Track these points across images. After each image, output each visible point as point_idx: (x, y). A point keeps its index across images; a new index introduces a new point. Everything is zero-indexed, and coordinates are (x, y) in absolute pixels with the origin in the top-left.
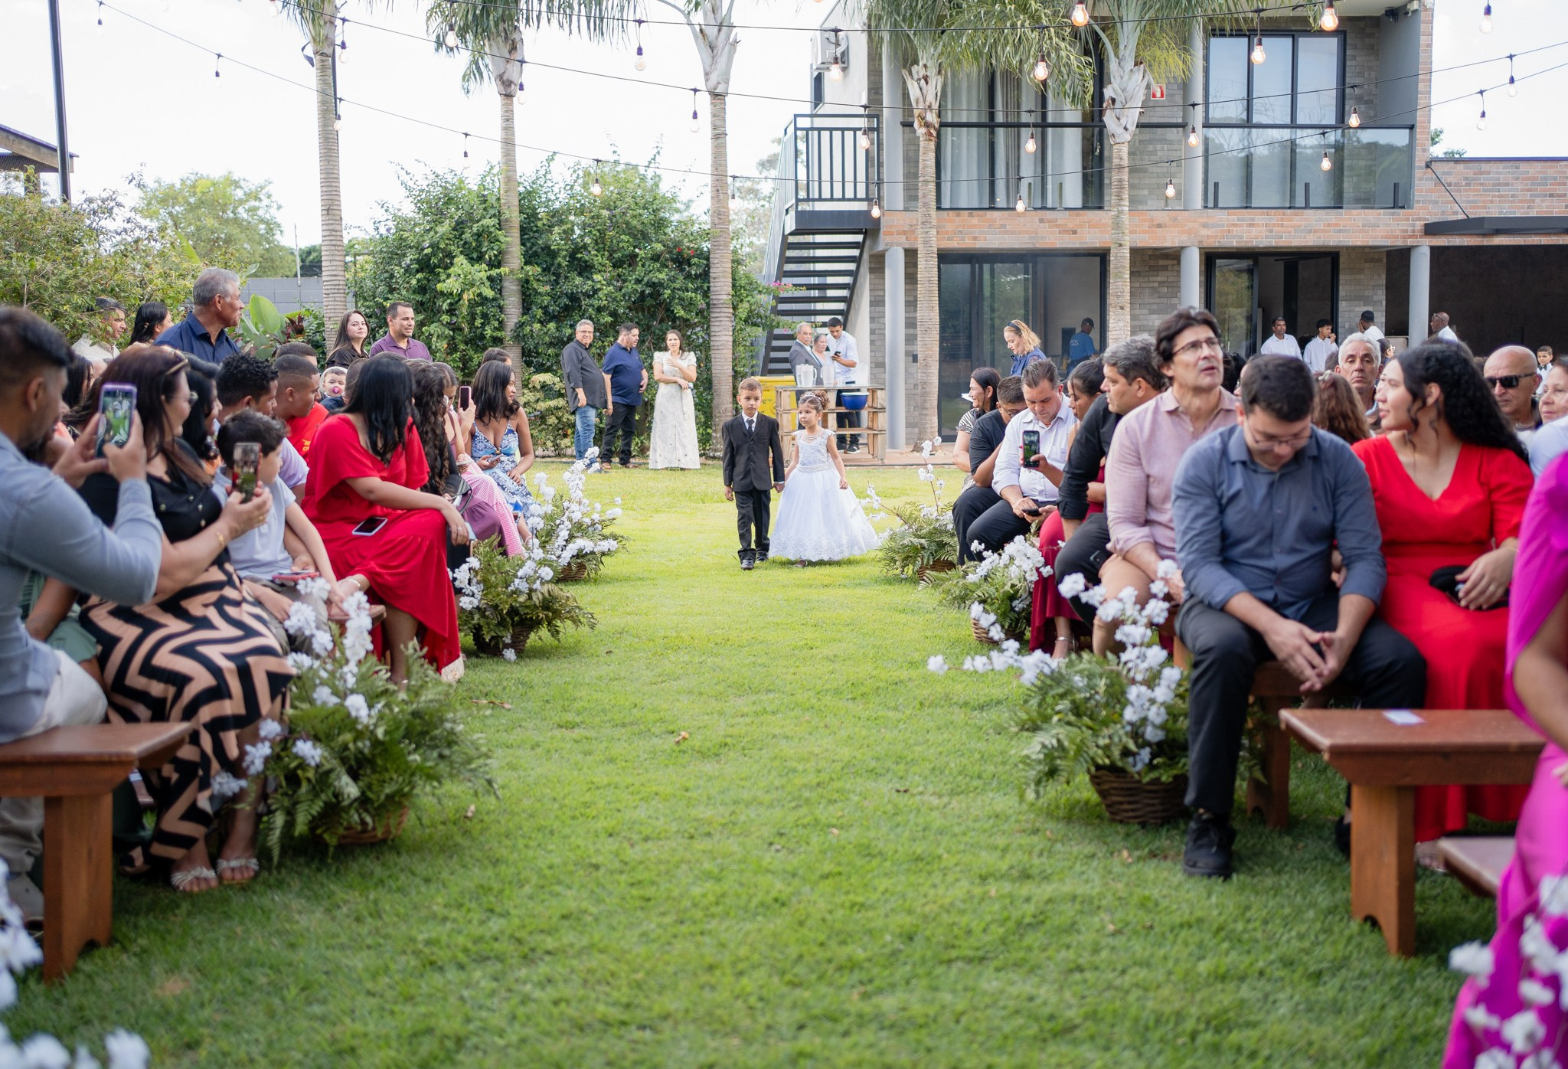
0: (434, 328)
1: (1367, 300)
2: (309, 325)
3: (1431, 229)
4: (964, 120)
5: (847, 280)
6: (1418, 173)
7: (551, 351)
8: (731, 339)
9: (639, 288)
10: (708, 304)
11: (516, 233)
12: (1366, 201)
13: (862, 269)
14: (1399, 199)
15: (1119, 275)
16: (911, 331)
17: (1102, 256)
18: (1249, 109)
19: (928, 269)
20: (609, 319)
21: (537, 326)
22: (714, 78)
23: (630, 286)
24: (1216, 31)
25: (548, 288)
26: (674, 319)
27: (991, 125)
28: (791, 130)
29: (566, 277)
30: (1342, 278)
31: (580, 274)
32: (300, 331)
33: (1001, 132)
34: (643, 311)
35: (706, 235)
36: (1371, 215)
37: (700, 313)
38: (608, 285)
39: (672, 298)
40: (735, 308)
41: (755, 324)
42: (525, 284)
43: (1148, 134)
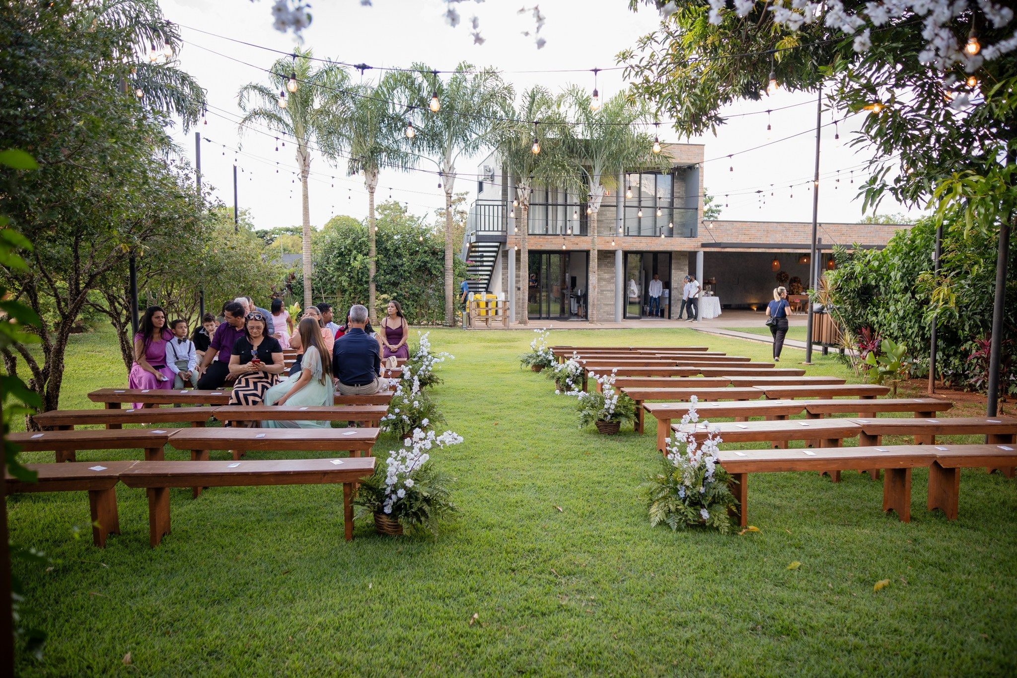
0: (343, 278)
1: (682, 270)
2: (298, 276)
3: (703, 245)
4: (537, 202)
5: (493, 259)
6: (699, 225)
7: (386, 286)
8: (453, 282)
9: (419, 263)
10: (444, 269)
11: (374, 243)
12: (682, 235)
13: (499, 255)
14: (692, 234)
15: (593, 261)
16: (518, 279)
17: (587, 253)
18: (640, 201)
19: (525, 257)
21: (382, 277)
22: (447, 187)
23: (416, 263)
24: (628, 172)
25: (386, 263)
27: (546, 205)
28: (474, 205)
29: (393, 259)
30: (673, 261)
31: (398, 258)
32: (293, 278)
33: (550, 208)
35: (443, 244)
36: (683, 240)
37: (441, 272)
38: (408, 262)
39: (431, 267)
40: (454, 270)
41: (461, 275)
42: (377, 262)
43: (604, 208)
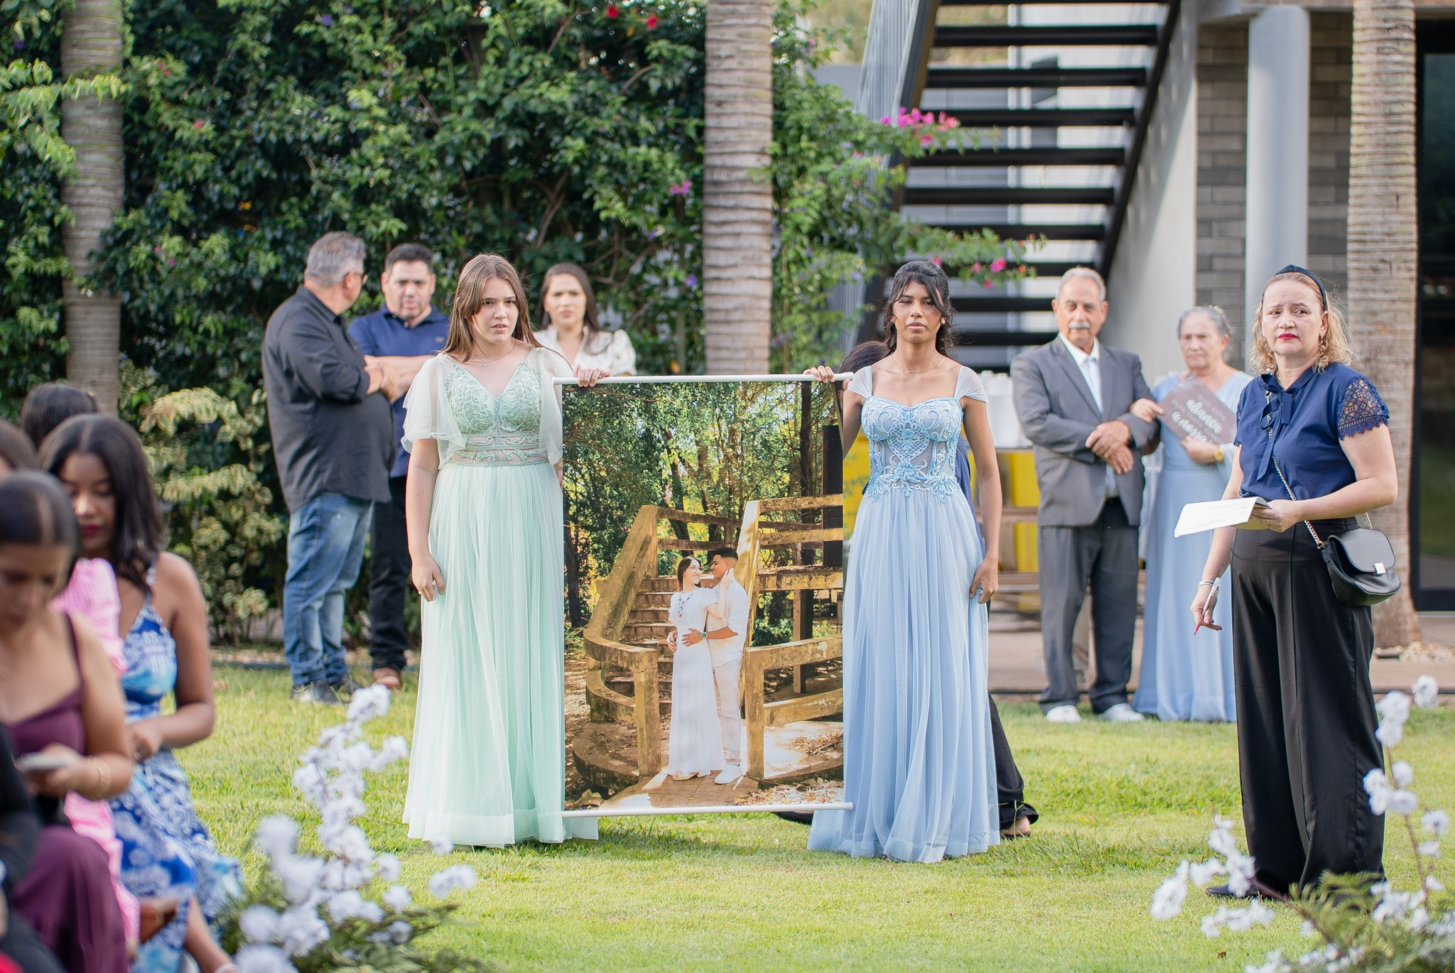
5: (1126, 97)
7: (210, 321)
8: (766, 290)
9: (488, 129)
10: (698, 184)
13: (1172, 68)
16: (1327, 263)
20: (395, 226)
21: (171, 245)
23: (459, 125)
25: (206, 128)
26: (592, 225)
29: (263, 94)
31: (305, 85)
34: (497, 200)
37: (672, 207)
38: (393, 120)
39: (587, 162)
40: (780, 194)
41: (840, 244)
42: (135, 113)
